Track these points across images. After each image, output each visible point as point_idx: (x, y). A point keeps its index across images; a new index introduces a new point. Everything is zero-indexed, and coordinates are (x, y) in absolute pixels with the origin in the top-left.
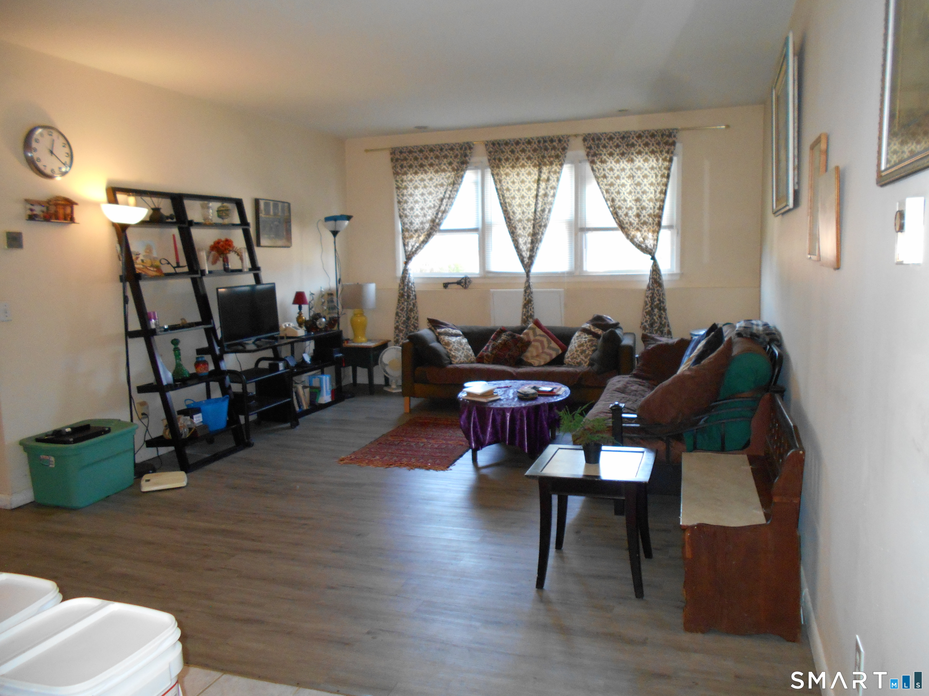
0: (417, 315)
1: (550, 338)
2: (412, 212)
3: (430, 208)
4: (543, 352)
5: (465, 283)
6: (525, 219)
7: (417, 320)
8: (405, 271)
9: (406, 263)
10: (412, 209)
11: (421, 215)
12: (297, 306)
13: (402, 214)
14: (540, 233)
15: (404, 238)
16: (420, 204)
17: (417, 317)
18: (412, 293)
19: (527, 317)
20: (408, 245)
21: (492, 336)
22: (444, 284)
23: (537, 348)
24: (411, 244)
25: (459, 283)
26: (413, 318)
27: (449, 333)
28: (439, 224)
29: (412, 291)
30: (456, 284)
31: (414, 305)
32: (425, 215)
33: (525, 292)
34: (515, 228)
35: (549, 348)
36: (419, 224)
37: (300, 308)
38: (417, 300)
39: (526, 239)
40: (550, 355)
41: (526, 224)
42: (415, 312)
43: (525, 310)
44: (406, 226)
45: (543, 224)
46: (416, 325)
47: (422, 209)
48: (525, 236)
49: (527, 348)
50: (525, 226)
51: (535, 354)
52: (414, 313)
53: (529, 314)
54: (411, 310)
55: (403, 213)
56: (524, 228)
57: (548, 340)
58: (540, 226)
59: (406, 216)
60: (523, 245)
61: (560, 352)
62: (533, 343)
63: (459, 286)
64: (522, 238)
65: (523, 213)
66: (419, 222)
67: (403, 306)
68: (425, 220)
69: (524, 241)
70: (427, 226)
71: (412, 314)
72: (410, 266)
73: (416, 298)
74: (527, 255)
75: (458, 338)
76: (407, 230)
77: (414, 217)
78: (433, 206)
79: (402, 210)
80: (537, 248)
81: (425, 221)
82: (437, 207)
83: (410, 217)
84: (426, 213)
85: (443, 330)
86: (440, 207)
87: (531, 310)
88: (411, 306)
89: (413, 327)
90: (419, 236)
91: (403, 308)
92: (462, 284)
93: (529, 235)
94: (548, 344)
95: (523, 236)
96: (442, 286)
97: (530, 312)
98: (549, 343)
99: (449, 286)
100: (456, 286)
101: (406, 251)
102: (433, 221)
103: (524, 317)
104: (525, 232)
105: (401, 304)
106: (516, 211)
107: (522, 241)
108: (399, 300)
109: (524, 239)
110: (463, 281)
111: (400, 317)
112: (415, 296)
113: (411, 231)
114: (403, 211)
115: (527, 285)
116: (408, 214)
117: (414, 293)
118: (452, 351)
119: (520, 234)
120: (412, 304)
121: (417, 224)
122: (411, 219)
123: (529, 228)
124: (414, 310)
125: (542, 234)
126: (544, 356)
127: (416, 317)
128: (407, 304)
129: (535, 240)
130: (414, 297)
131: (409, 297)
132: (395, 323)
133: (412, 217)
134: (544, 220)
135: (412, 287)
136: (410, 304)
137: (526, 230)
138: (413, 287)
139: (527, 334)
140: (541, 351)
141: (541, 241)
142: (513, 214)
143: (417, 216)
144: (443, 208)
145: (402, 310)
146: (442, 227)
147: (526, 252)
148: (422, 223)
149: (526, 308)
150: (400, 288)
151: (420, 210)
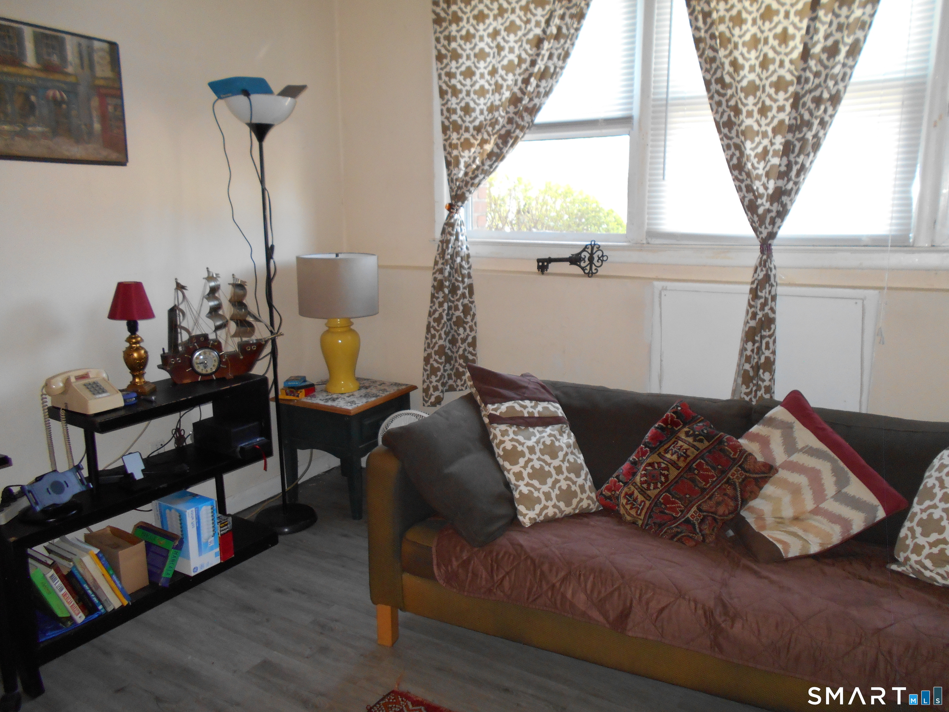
0: (473, 334)
1: (842, 464)
2: (468, 82)
3: (510, 68)
4: (816, 511)
5: (591, 259)
6: (767, 83)
7: (473, 344)
8: (449, 225)
9: (451, 208)
10: (469, 73)
11: (491, 88)
12: (122, 325)
13: (444, 87)
14: (816, 122)
15: (449, 146)
16: (488, 60)
17: (474, 338)
18: (463, 282)
19: (757, 368)
20: (457, 164)
21: (649, 434)
22: (539, 261)
23: (796, 491)
24: (465, 162)
25: (575, 260)
26: (464, 340)
27: (523, 418)
28: (534, 110)
29: (463, 276)
30: (568, 263)
31: (467, 310)
32: (498, 88)
33: (755, 294)
34: (737, 111)
35: (840, 497)
36: (486, 113)
37: (133, 328)
38: (475, 297)
39: (766, 142)
40: (845, 523)
41: (770, 96)
42: (467, 327)
43: (749, 345)
44: (454, 117)
45: (826, 95)
46: (471, 357)
47: (493, 72)
48: (765, 135)
49: (761, 488)
50: (768, 102)
51: (788, 512)
52: (465, 329)
53: (763, 360)
54: (460, 323)
55: (448, 85)
56: (764, 111)
57: (835, 471)
58: (818, 101)
59: (455, 92)
60: (755, 161)
61: (881, 514)
62: (782, 474)
63: (575, 269)
64: (753, 141)
65: (765, 63)
66: (485, 108)
67: (440, 310)
68: (496, 99)
69: (760, 150)
70: (501, 116)
71: (461, 330)
72: (461, 215)
73: (471, 293)
74: (766, 188)
75: (549, 430)
76: (457, 128)
77: (472, 95)
78: (516, 61)
79: (444, 77)
80: (802, 169)
81: (497, 103)
82: (525, 61)
83: (464, 93)
84: (500, 81)
85: (504, 407)
86: (533, 63)
87: (767, 348)
88: (459, 313)
89: (461, 361)
90: (484, 142)
91: (441, 316)
92: (583, 264)
93: (775, 131)
94: (837, 483)
95: (757, 133)
96: (534, 267)
97: (767, 353)
98: (841, 482)
99: (553, 267)
100: (566, 267)
101: (451, 181)
102: (515, 100)
103: (747, 367)
104: (763, 122)
105: (437, 305)
106: (741, 60)
107: (753, 149)
108: (433, 296)
109: (759, 143)
110: (586, 255)
111: (433, 336)
112: (470, 287)
113: (467, 130)
114: (447, 79)
115: (761, 275)
116: (459, 86)
117: (466, 280)
118: (523, 479)
119: (750, 127)
120: (461, 308)
121: (482, 112)
122: (467, 99)
123: (781, 109)
124: (467, 323)
125: (823, 124)
126: (821, 523)
127: (470, 340)
128: (450, 308)
129: (798, 145)
130: (467, 291)
131: (454, 289)
132: (425, 350)
133: (468, 94)
134: (831, 83)
135: (461, 266)
136: (456, 308)
137: (770, 115)
138: (466, 266)
139: (764, 442)
140: (810, 505)
141: (816, 147)
142: (731, 70)
143: (482, 92)
144: (540, 65)
145: (438, 320)
146: (540, 118)
147: (764, 179)
148: (492, 109)
149: (754, 342)
150: (436, 268)
151: (488, 77)
